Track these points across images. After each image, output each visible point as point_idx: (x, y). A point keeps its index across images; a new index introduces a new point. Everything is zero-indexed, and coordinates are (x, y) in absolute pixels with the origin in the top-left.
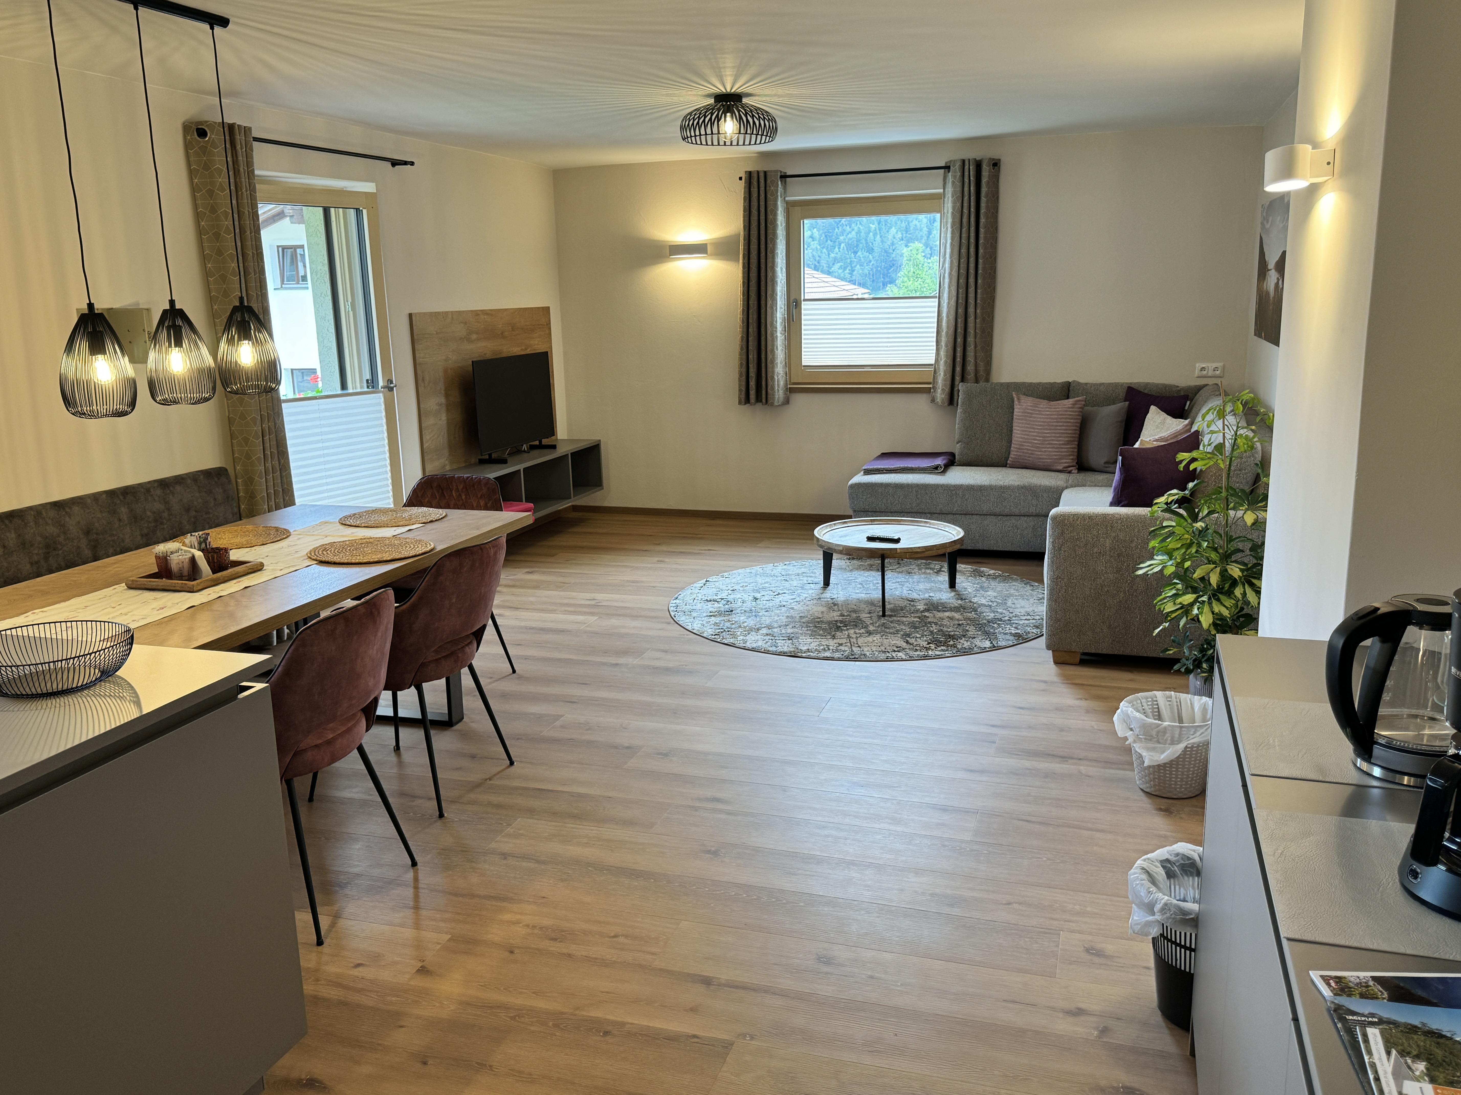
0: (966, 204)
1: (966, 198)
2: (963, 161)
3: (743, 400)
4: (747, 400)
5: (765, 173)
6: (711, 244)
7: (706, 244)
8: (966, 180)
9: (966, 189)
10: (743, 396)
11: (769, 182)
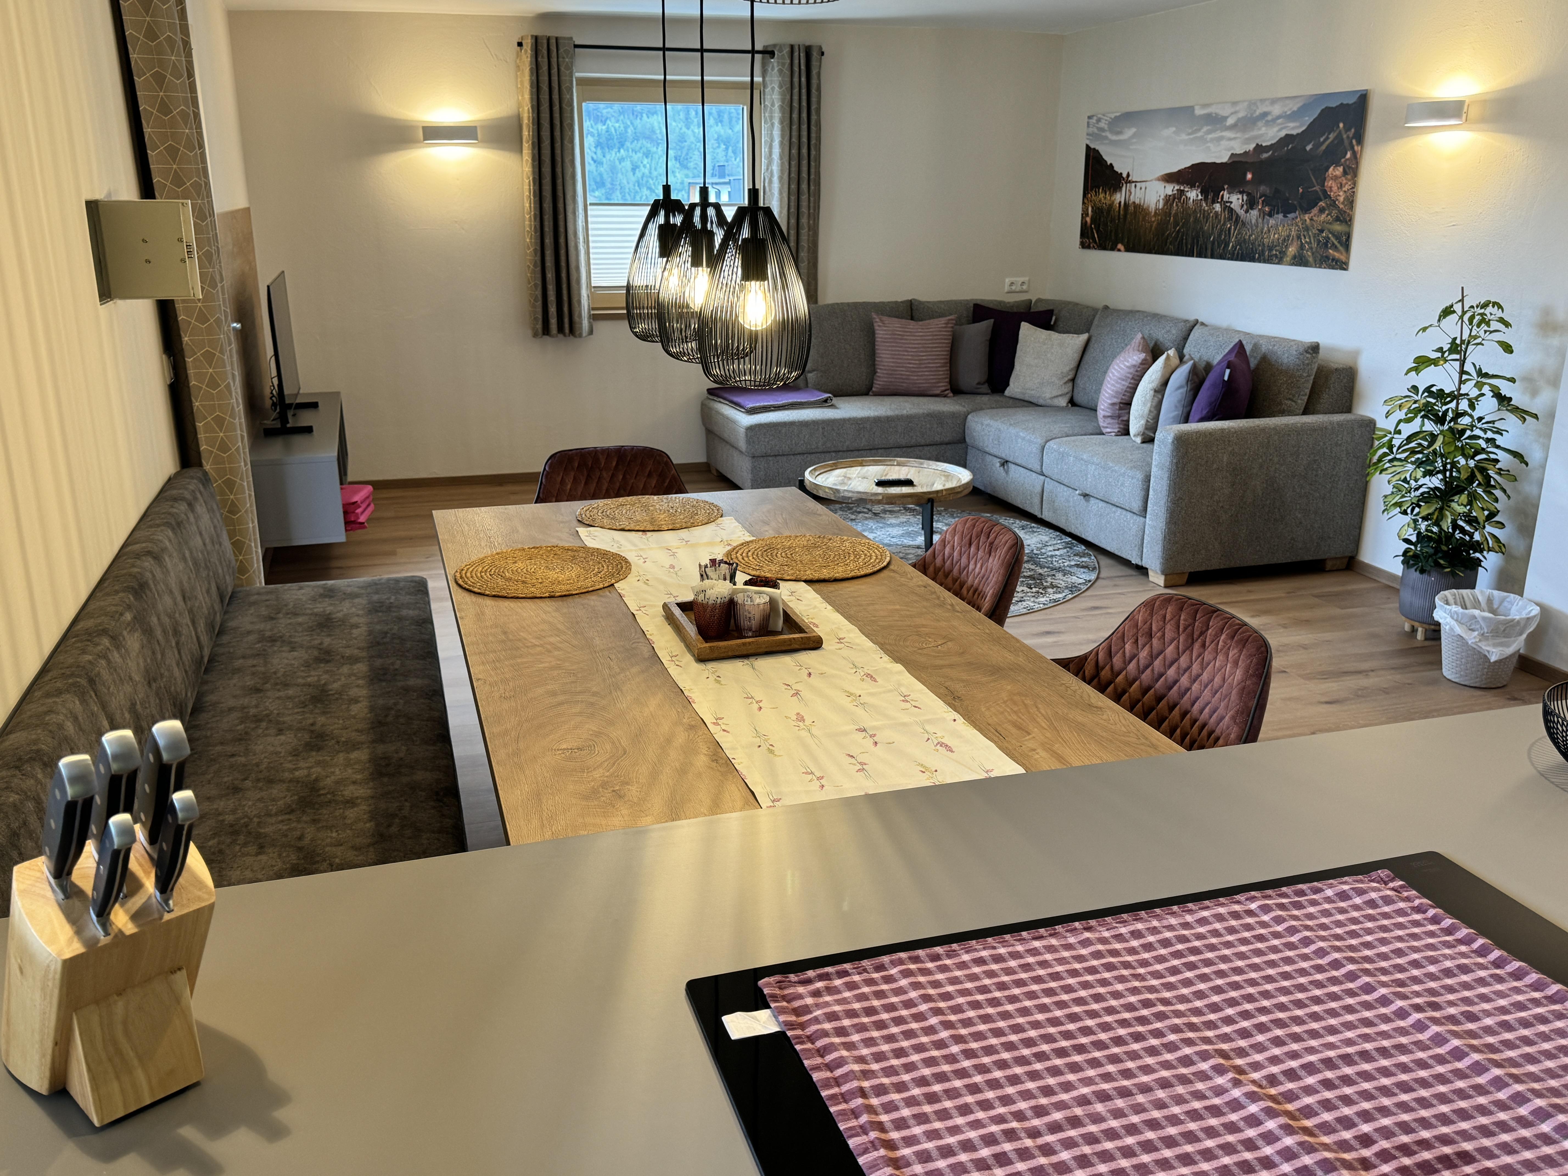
0: (796, 98)
1: (796, 91)
2: (792, 47)
3: (540, 331)
4: (546, 331)
5: (557, 39)
6: (483, 127)
7: (476, 127)
8: (796, 69)
9: (796, 80)
10: (539, 326)
11: (561, 51)
